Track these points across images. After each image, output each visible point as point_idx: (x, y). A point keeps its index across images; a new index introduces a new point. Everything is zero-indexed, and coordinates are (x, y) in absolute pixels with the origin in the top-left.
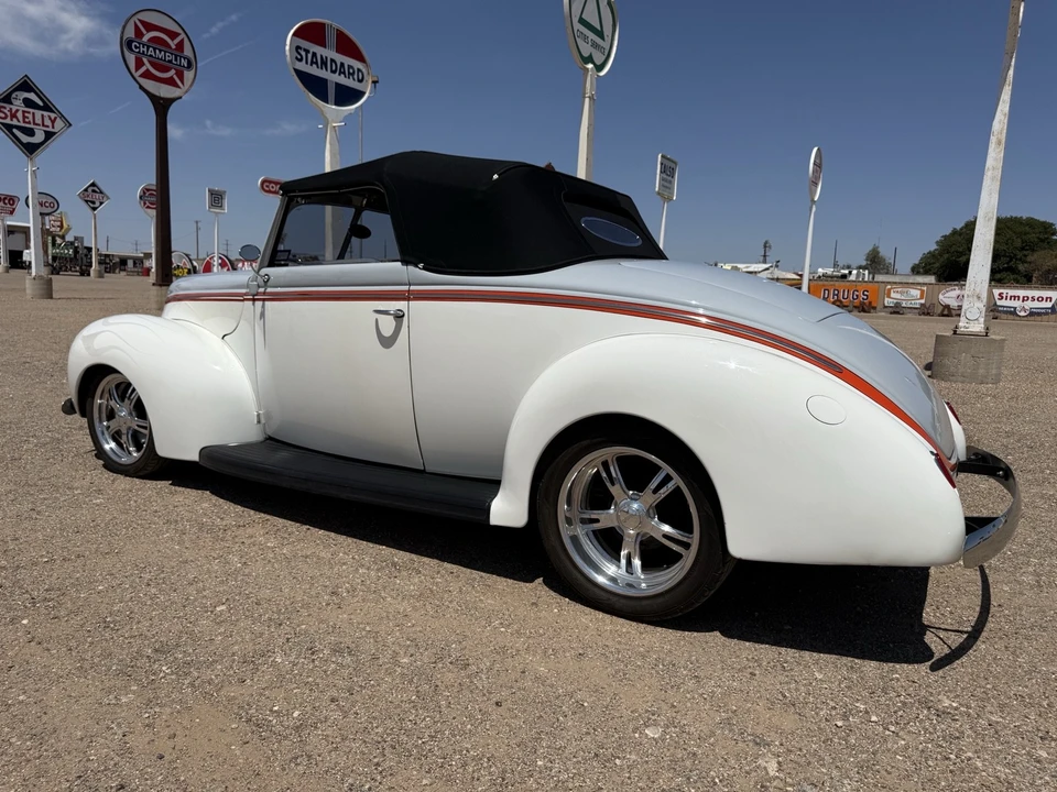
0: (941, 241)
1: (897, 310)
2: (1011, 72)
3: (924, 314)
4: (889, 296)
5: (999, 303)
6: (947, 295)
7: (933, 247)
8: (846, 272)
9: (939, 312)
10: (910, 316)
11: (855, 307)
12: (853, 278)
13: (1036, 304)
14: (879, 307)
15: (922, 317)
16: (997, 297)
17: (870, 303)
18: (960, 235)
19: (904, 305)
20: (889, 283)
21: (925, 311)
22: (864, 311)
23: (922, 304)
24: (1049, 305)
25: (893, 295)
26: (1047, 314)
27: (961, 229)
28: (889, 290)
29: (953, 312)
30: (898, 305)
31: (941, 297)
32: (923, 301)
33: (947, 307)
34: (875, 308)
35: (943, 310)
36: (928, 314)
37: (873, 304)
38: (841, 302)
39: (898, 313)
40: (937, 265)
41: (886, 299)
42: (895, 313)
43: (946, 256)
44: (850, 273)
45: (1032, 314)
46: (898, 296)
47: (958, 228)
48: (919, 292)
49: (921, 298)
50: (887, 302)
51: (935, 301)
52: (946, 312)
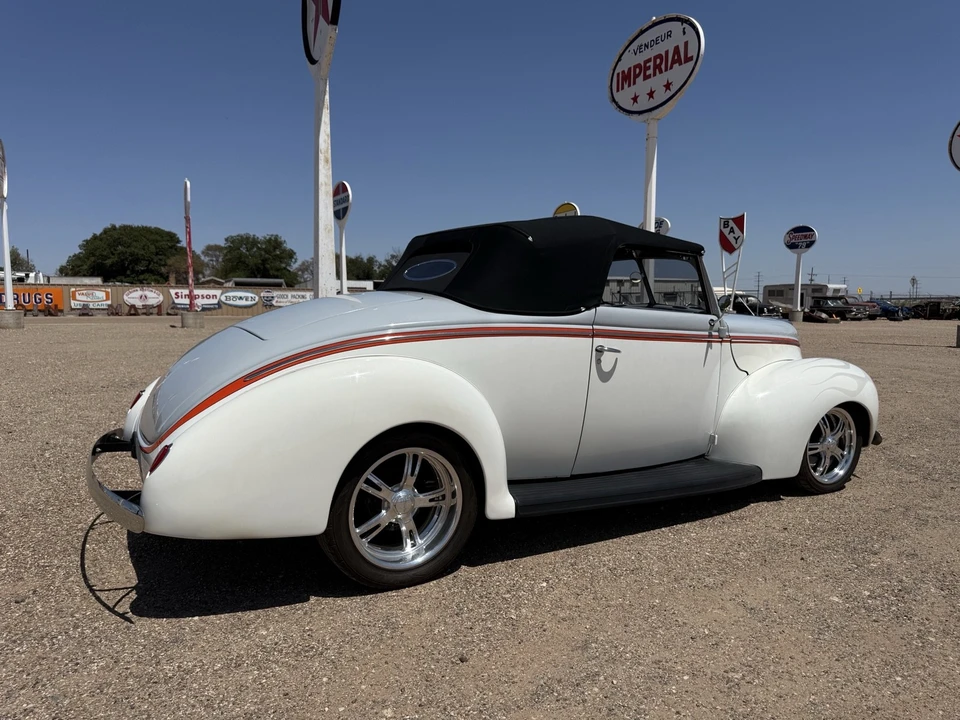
0: (83, 246)
1: (85, 312)
2: (327, 97)
3: (112, 314)
4: (75, 299)
5: (177, 301)
6: (131, 295)
7: (78, 251)
8: (23, 275)
9: (127, 311)
10: (100, 317)
11: (40, 311)
12: (31, 280)
13: (206, 301)
14: (66, 310)
15: (112, 317)
16: (174, 296)
17: (56, 306)
18: (101, 240)
19: (91, 307)
20: (73, 285)
21: (113, 311)
22: (51, 314)
23: (109, 305)
24: (215, 301)
25: (78, 297)
26: (215, 309)
27: (101, 235)
28: (74, 293)
29: (139, 311)
30: (85, 307)
31: (125, 298)
32: (109, 302)
33: (133, 306)
34: (62, 311)
35: (130, 310)
36: (117, 314)
37: (60, 307)
38: (22, 305)
39: (87, 315)
40: (85, 267)
41: (72, 302)
42: (84, 315)
43: (93, 259)
44: (27, 276)
45: (204, 309)
46: (84, 298)
47: (98, 233)
48: (104, 294)
49: (107, 299)
50: (74, 304)
51: (122, 303)
52: (133, 312)
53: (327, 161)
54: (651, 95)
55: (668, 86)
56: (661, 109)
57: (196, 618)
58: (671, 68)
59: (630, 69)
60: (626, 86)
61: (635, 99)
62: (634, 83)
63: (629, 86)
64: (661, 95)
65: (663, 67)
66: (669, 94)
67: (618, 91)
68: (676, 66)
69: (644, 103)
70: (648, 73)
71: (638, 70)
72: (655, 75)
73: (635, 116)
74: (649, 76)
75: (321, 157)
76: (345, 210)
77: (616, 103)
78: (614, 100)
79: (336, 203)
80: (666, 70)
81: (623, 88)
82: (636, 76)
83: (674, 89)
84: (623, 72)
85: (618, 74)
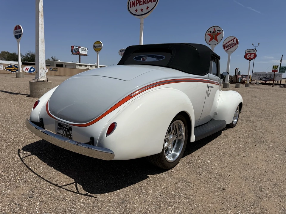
53: (42, 16)
54: (142, 10)
55: (147, 8)
56: (145, 15)
57: (118, 191)
58: (149, 3)
59: (135, 1)
60: (133, 6)
61: (136, 11)
62: (136, 6)
63: (134, 6)
64: (145, 11)
65: (146, 2)
66: (148, 11)
67: (131, 7)
68: (150, 2)
69: (139, 12)
70: (141, 3)
71: (137, 2)
72: (143, 4)
73: (136, 16)
74: (141, 4)
75: (40, 14)
76: (20, 36)
77: (130, 11)
78: (129, 10)
79: (16, 33)
80: (147, 3)
81: (132, 7)
82: (137, 4)
83: (149, 9)
84: (132, 2)
85: (131, 2)
